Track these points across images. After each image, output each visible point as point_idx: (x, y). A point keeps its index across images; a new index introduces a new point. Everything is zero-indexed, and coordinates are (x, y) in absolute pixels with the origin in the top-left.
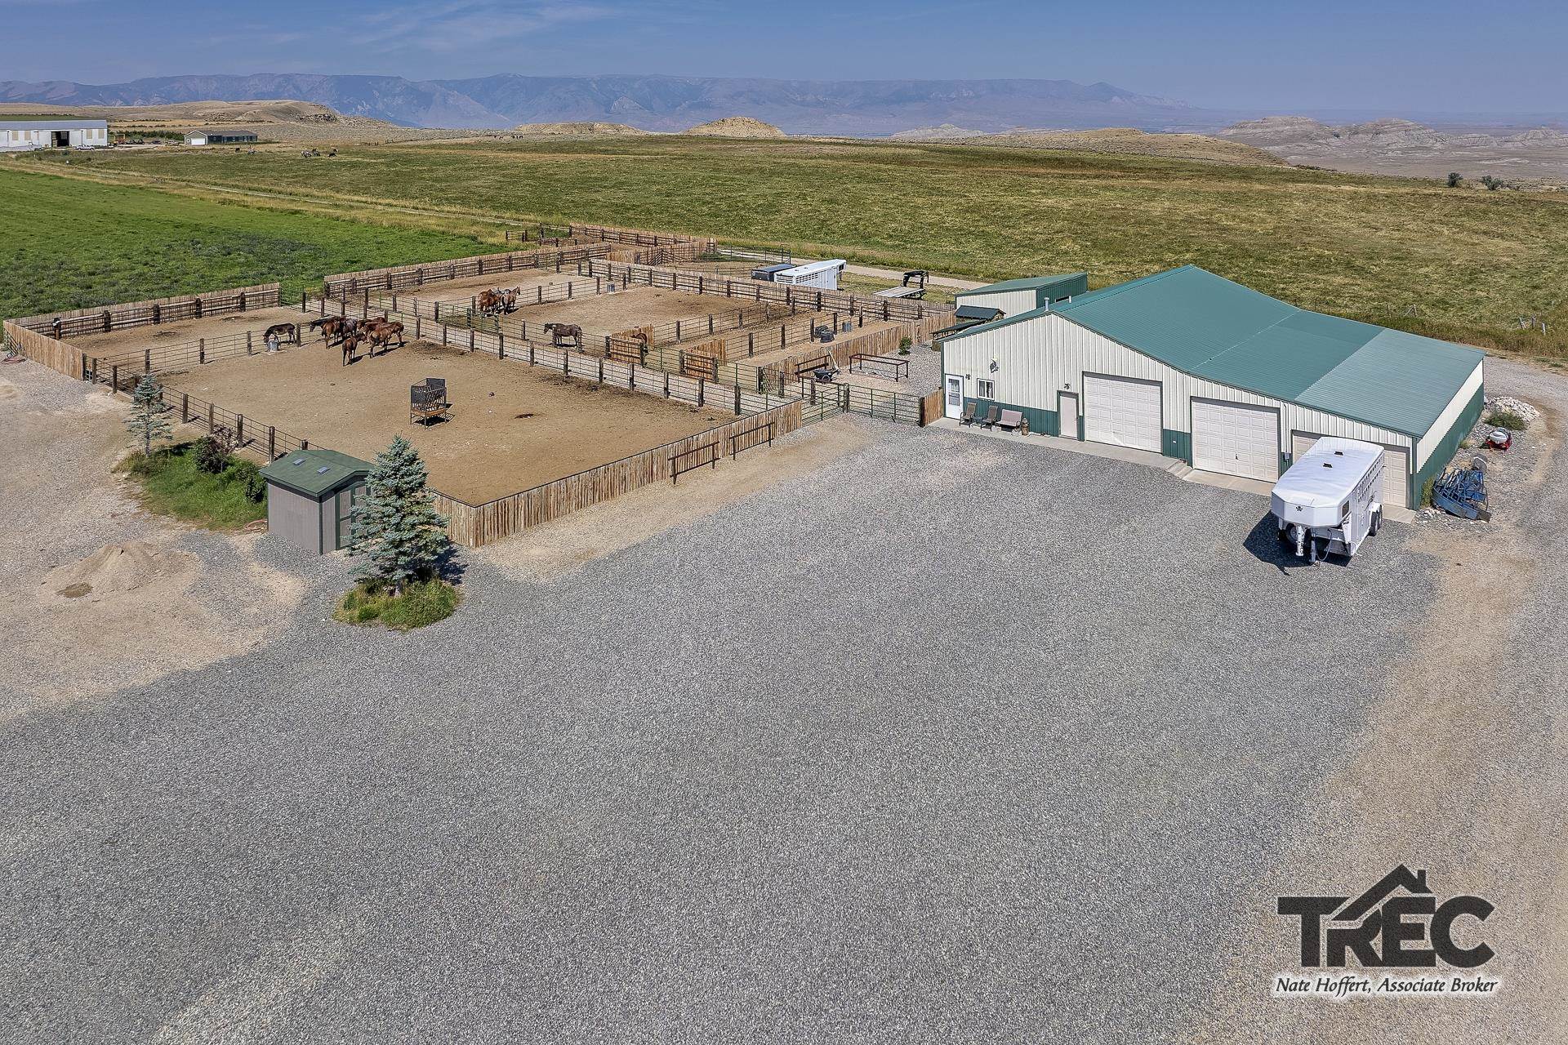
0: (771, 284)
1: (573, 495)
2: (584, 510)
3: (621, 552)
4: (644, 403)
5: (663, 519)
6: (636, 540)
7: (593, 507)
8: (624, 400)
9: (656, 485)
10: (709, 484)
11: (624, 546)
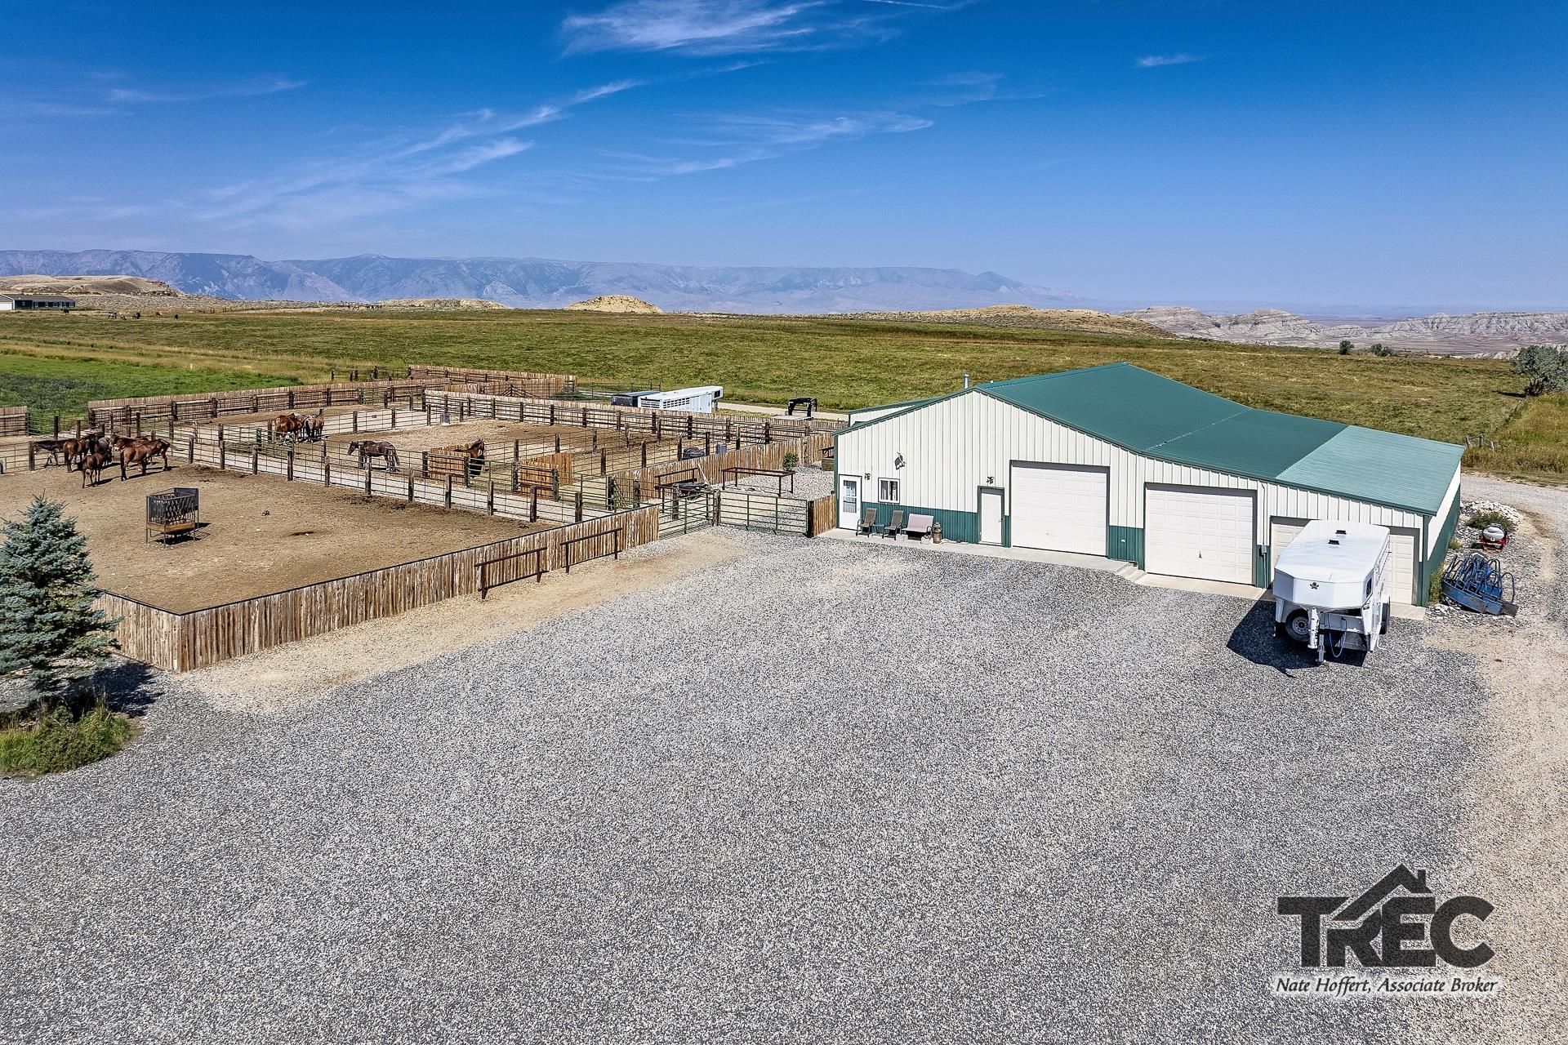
0: (634, 410)
2: (351, 628)
3: (391, 675)
4: (461, 520)
6: (416, 660)
7: (363, 625)
8: (437, 517)
9: (459, 599)
10: (529, 599)
11: (397, 668)
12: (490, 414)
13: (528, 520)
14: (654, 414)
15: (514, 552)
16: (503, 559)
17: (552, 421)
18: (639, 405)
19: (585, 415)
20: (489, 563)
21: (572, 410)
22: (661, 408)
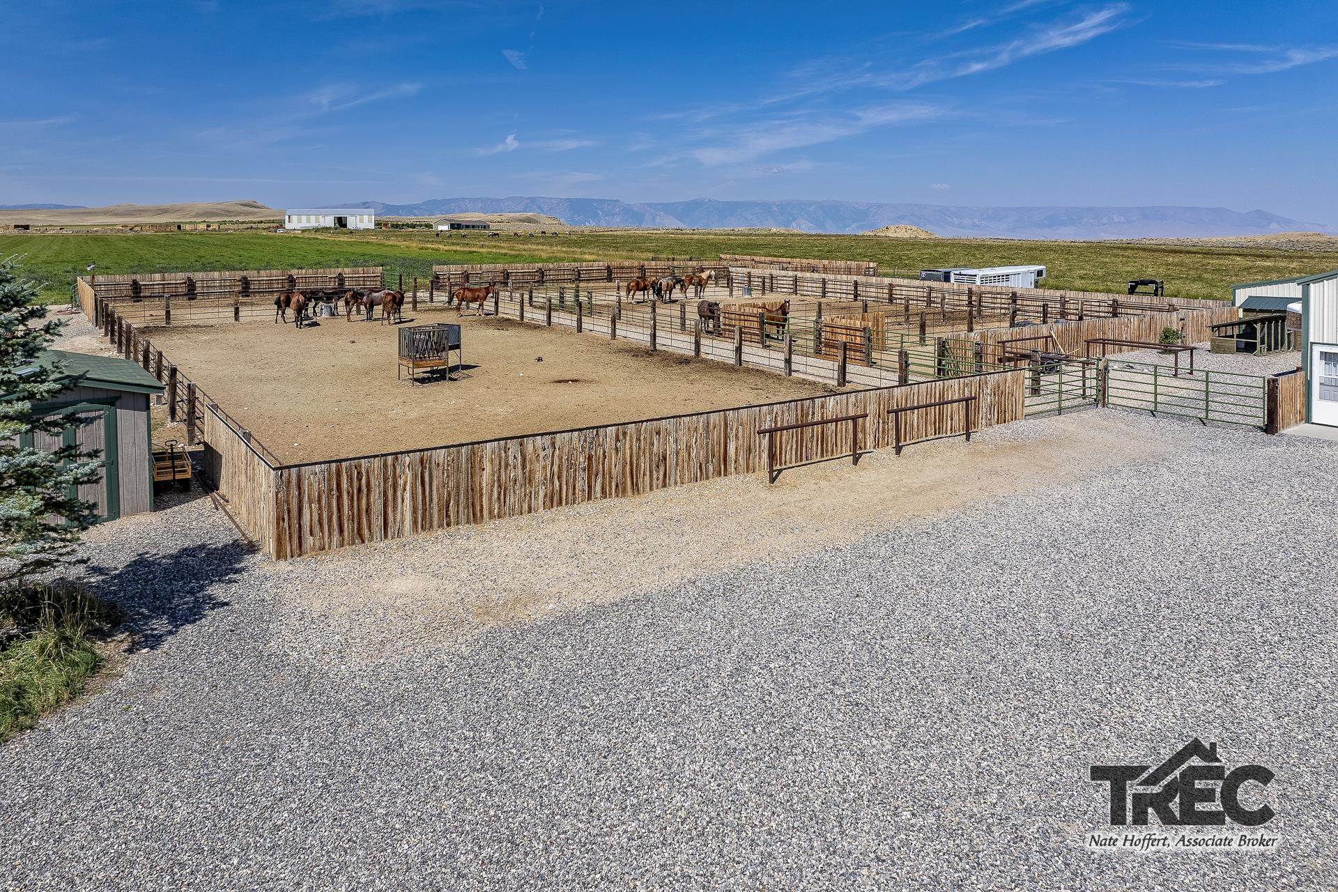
1: (538, 476)
2: (565, 509)
4: (752, 380)
5: (728, 545)
7: (584, 508)
8: (725, 375)
9: (733, 480)
12: (792, 291)
13: (836, 383)
14: (970, 291)
15: (817, 418)
16: (802, 426)
17: (856, 297)
18: (952, 280)
19: (891, 290)
20: (782, 429)
21: (878, 287)
22: (978, 283)
